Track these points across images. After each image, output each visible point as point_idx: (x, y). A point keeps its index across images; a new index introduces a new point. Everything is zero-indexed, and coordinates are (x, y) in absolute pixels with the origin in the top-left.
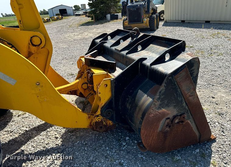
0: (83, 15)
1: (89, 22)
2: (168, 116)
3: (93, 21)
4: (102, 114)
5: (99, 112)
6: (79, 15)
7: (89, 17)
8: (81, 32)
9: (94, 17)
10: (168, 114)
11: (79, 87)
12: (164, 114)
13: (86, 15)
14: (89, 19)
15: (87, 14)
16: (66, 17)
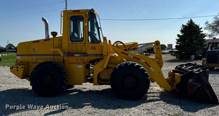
0: (168, 53)
1: (173, 60)
2: (198, 86)
3: (178, 59)
4: (176, 87)
5: (175, 86)
6: (165, 53)
7: (174, 55)
8: (166, 66)
9: (179, 56)
10: (198, 85)
11: (169, 79)
12: (196, 85)
13: (171, 54)
14: (174, 58)
15: (173, 53)
16: (152, 54)
